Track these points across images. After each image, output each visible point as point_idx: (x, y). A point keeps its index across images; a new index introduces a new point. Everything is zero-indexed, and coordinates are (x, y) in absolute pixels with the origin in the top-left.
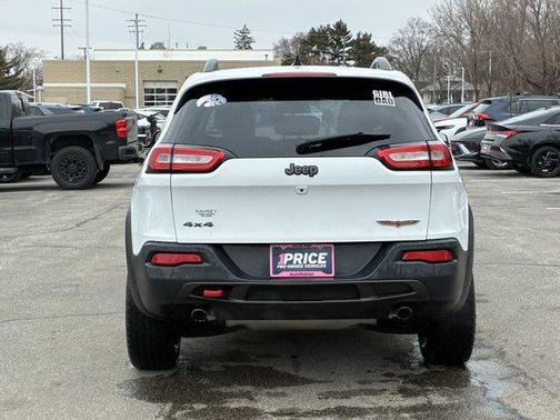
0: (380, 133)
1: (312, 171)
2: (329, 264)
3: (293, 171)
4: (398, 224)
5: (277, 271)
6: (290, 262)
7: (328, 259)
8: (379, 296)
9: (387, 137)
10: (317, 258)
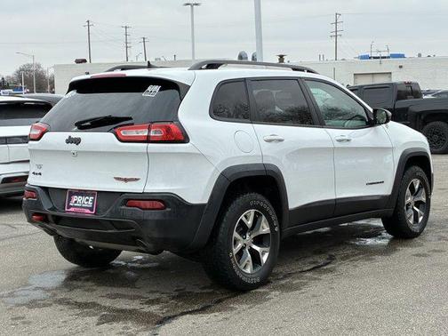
0: (125, 116)
1: (77, 141)
2: (93, 205)
3: (70, 141)
4: (126, 180)
5: (69, 207)
6: (76, 202)
7: (93, 201)
8: (119, 229)
9: (131, 119)
10: (87, 200)
